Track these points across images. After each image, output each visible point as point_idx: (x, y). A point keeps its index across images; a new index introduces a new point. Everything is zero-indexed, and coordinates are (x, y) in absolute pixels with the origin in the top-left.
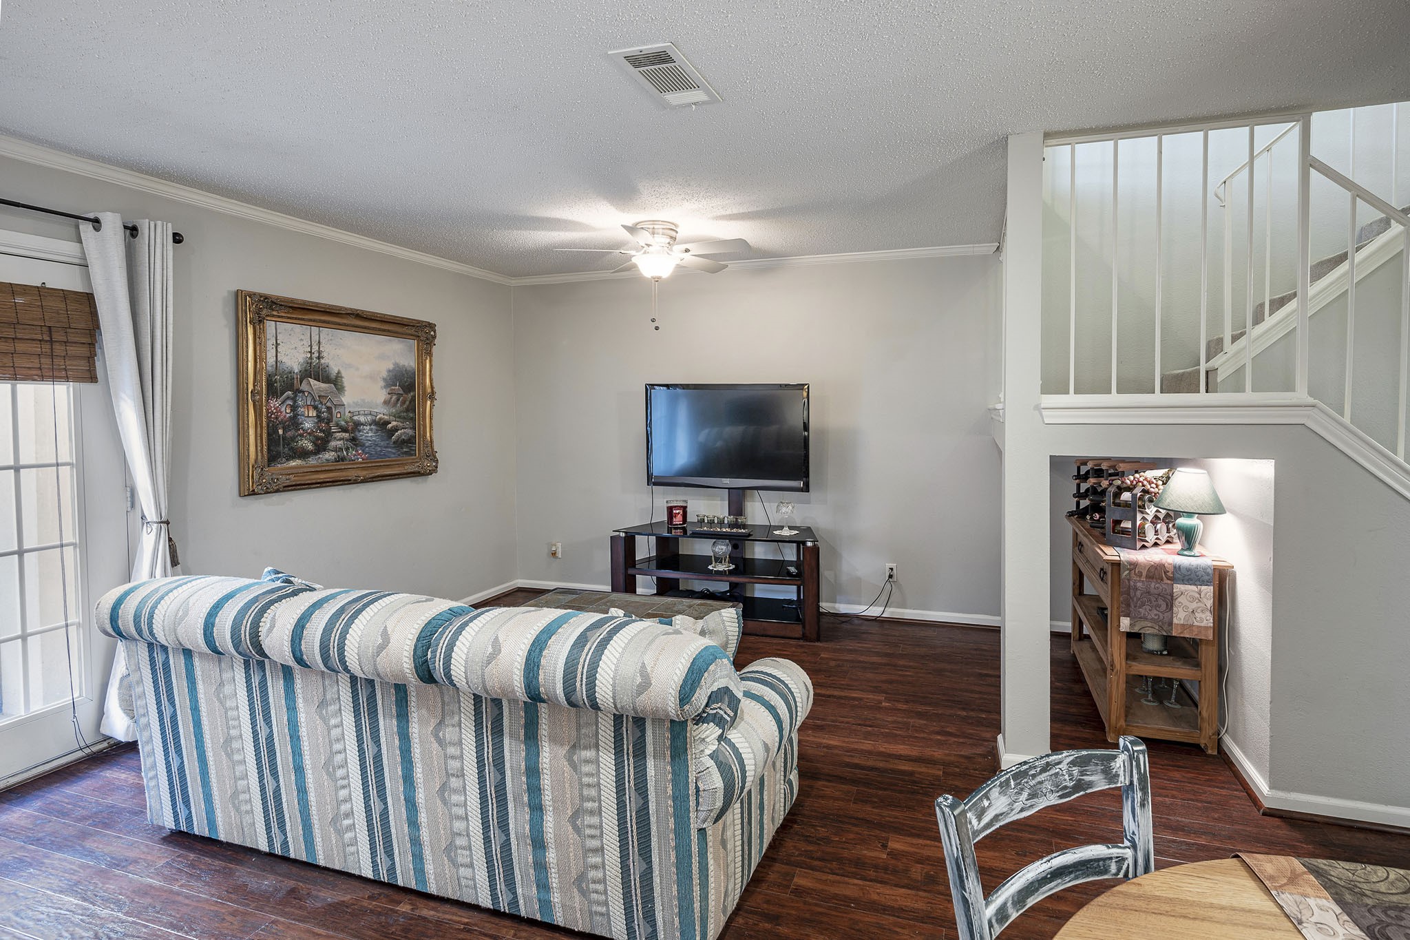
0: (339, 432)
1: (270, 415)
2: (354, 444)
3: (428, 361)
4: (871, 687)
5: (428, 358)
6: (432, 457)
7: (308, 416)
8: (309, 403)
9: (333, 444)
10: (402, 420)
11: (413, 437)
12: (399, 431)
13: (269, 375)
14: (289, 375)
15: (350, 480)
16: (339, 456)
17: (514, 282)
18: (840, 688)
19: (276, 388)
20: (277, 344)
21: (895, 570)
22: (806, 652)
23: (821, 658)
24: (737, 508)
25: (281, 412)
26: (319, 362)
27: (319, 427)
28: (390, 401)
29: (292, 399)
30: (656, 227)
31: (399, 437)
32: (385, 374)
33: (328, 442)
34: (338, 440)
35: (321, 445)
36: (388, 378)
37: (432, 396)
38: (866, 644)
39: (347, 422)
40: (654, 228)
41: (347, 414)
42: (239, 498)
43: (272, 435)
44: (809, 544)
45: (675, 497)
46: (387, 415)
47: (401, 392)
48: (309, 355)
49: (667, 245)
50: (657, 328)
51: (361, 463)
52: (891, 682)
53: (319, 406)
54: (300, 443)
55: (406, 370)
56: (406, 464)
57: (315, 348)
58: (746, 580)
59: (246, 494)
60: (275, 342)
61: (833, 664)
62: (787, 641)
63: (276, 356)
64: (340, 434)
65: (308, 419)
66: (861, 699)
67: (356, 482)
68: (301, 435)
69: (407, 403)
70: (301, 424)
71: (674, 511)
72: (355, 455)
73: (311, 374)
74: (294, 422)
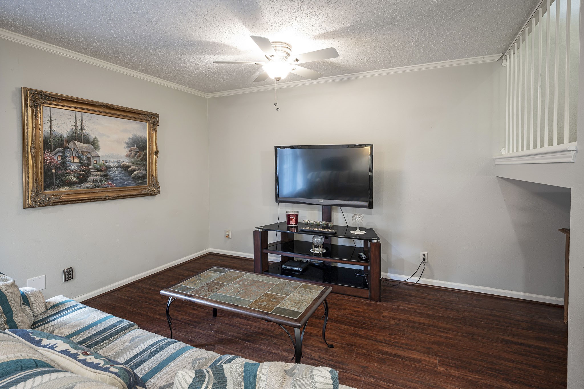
0: (96, 171)
1: (45, 161)
2: (106, 178)
3: (154, 134)
4: (424, 347)
5: (155, 132)
6: (157, 185)
7: (74, 162)
8: (74, 155)
9: (91, 178)
10: (138, 166)
11: (145, 175)
12: (136, 172)
13: (45, 138)
14: (60, 139)
15: (102, 198)
16: (95, 185)
17: (209, 96)
18: (402, 347)
19: (50, 146)
20: (51, 121)
21: (426, 256)
22: (372, 310)
23: (384, 316)
24: (327, 216)
25: (54, 160)
26: (82, 132)
27: (81, 169)
28: (130, 155)
29: (62, 152)
30: (277, 45)
31: (136, 175)
32: (127, 140)
33: (88, 177)
34: (95, 176)
35: (83, 179)
36: (129, 143)
37: (157, 153)
38: (412, 305)
39: (101, 166)
40: (276, 46)
41: (101, 161)
42: (23, 209)
43: (47, 173)
44: (374, 241)
45: (291, 209)
46: (128, 163)
47: (138, 150)
48: (74, 128)
49: (285, 58)
50: (278, 109)
51: (110, 189)
52: (439, 344)
53: (82, 156)
54: (68, 177)
55: (141, 138)
56: (140, 189)
57: (79, 124)
58: (333, 261)
59: (27, 207)
60: (49, 120)
61: (392, 322)
62: (359, 299)
63: (51, 127)
64: (96, 172)
65: (73, 164)
66: (420, 361)
67: (105, 199)
68: (69, 173)
69: (142, 156)
70: (69, 166)
71: (291, 217)
72: (106, 184)
73: (76, 138)
74: (64, 165)
